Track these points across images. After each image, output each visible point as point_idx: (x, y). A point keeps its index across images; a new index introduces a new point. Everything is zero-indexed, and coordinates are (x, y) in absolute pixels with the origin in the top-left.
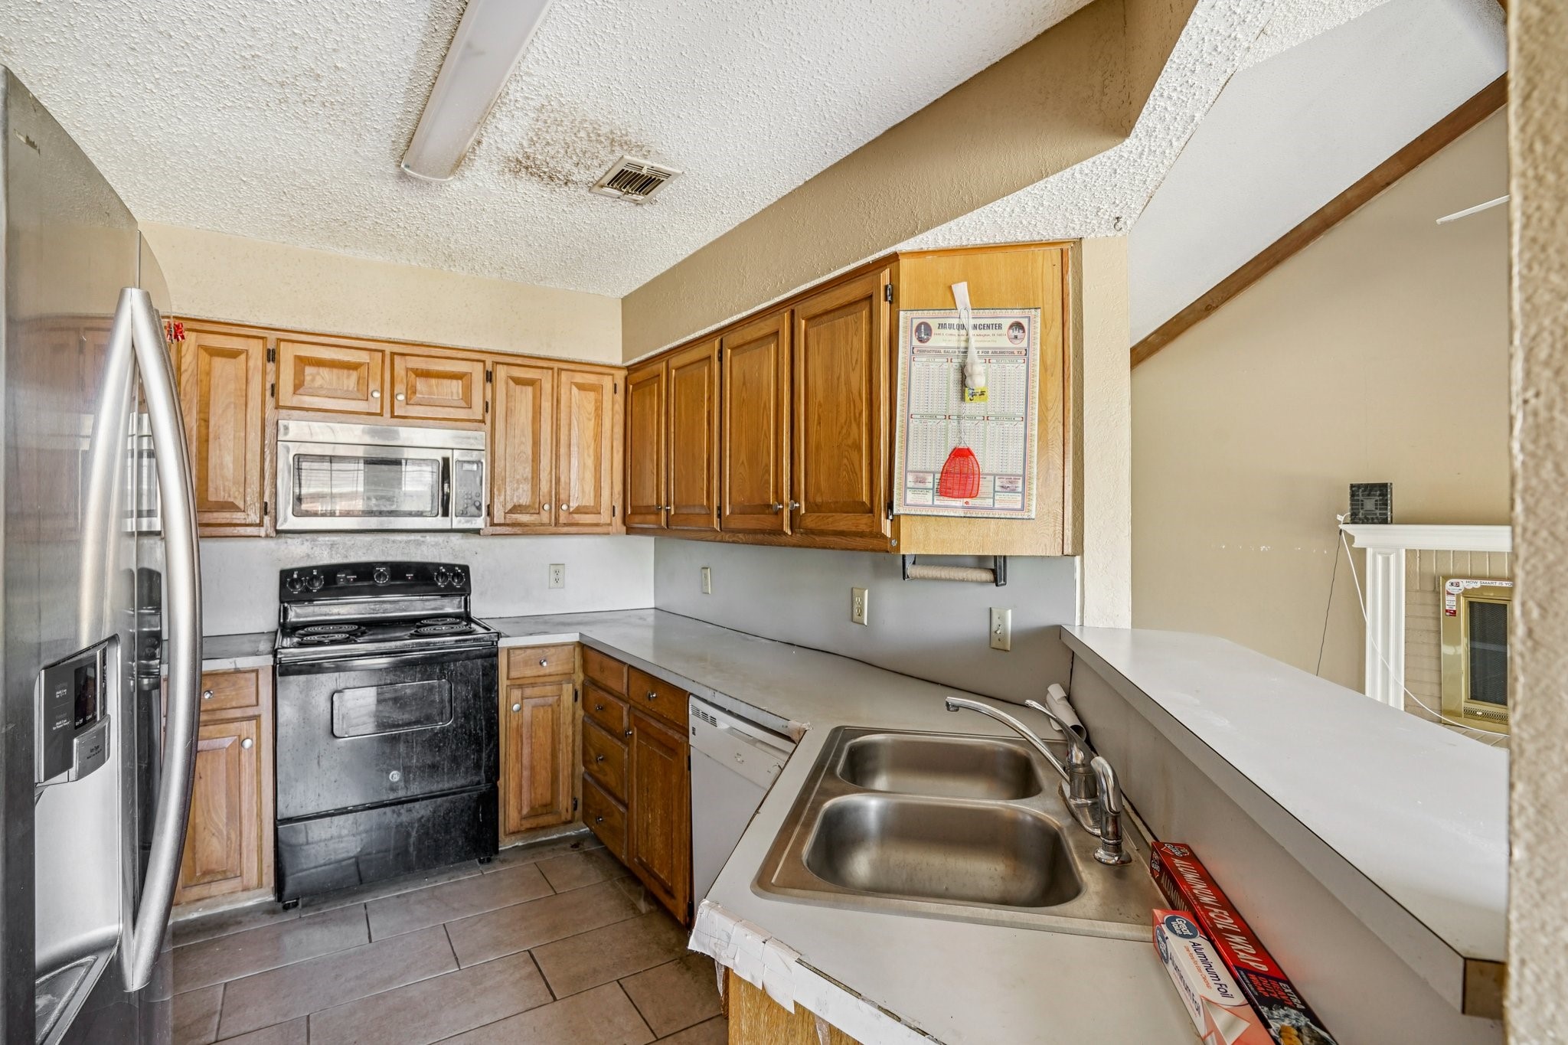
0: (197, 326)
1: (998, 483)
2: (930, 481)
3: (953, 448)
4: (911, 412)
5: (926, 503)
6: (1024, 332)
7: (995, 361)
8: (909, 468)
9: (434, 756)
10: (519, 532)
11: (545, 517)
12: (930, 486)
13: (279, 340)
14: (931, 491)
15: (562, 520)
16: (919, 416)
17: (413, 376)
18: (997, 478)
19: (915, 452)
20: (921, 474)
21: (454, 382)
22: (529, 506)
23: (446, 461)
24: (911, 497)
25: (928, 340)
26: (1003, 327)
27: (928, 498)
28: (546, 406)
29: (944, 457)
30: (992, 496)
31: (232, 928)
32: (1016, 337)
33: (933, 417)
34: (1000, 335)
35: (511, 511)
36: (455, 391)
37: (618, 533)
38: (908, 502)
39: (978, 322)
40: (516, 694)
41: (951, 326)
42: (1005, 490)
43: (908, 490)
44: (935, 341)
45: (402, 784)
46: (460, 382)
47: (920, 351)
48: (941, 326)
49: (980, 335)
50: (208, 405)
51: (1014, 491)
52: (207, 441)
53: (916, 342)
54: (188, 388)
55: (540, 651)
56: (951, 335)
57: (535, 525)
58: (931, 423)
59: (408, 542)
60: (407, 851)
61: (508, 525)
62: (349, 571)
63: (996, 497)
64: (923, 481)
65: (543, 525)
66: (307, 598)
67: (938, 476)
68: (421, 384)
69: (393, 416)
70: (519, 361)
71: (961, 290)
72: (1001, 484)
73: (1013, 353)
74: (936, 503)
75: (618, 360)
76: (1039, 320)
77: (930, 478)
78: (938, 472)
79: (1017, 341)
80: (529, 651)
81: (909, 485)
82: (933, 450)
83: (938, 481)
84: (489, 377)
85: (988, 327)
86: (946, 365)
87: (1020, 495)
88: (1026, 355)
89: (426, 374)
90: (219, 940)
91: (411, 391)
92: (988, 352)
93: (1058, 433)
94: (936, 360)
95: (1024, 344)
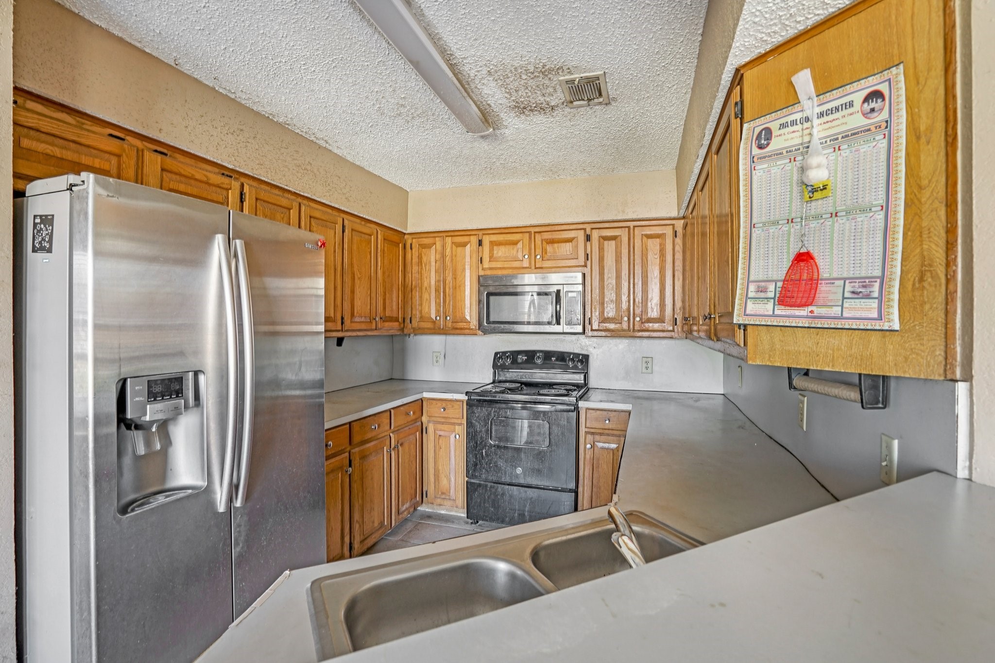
0: (451, 234)
1: (848, 288)
2: (772, 290)
3: (795, 253)
4: (754, 221)
5: (766, 313)
6: (884, 99)
7: (846, 146)
8: (752, 278)
9: (539, 465)
10: (609, 335)
11: (625, 326)
12: (771, 295)
13: (484, 234)
14: (772, 300)
15: (637, 328)
16: (761, 225)
17: (545, 243)
18: (847, 282)
19: (757, 262)
20: (763, 284)
21: (568, 244)
22: (614, 318)
23: (558, 292)
24: (751, 307)
25: (768, 144)
26: (855, 104)
27: (769, 308)
28: (625, 252)
29: (786, 264)
30: (840, 303)
32: (873, 110)
33: (776, 223)
34: (851, 114)
35: (603, 322)
36: (568, 249)
37: (680, 338)
38: (748, 312)
39: (824, 108)
40: (589, 437)
41: (794, 123)
42: (856, 296)
43: (749, 300)
44: (776, 144)
45: (522, 476)
46: (571, 243)
47: (761, 158)
48: (783, 126)
49: (827, 122)
50: (455, 271)
51: (868, 297)
52: (456, 288)
53: (756, 151)
54: (449, 264)
55: (605, 413)
56: (794, 132)
57: (618, 330)
58: (772, 230)
60: (524, 515)
61: (601, 330)
62: (524, 355)
63: (845, 305)
64: (764, 290)
65: (623, 330)
67: (780, 284)
68: (549, 248)
69: (536, 268)
70: (607, 225)
71: (804, 81)
72: (852, 290)
73: (869, 130)
74: (777, 312)
75: (674, 214)
76: (902, 78)
77: (771, 287)
78: (779, 281)
79: (875, 114)
80: (598, 412)
81: (751, 295)
82: (776, 258)
83: (780, 289)
84: (588, 238)
85: (837, 109)
86: (788, 167)
87: (876, 301)
88: (886, 127)
89: (552, 242)
91: (544, 251)
92: (837, 139)
94: (778, 163)
95: (885, 115)
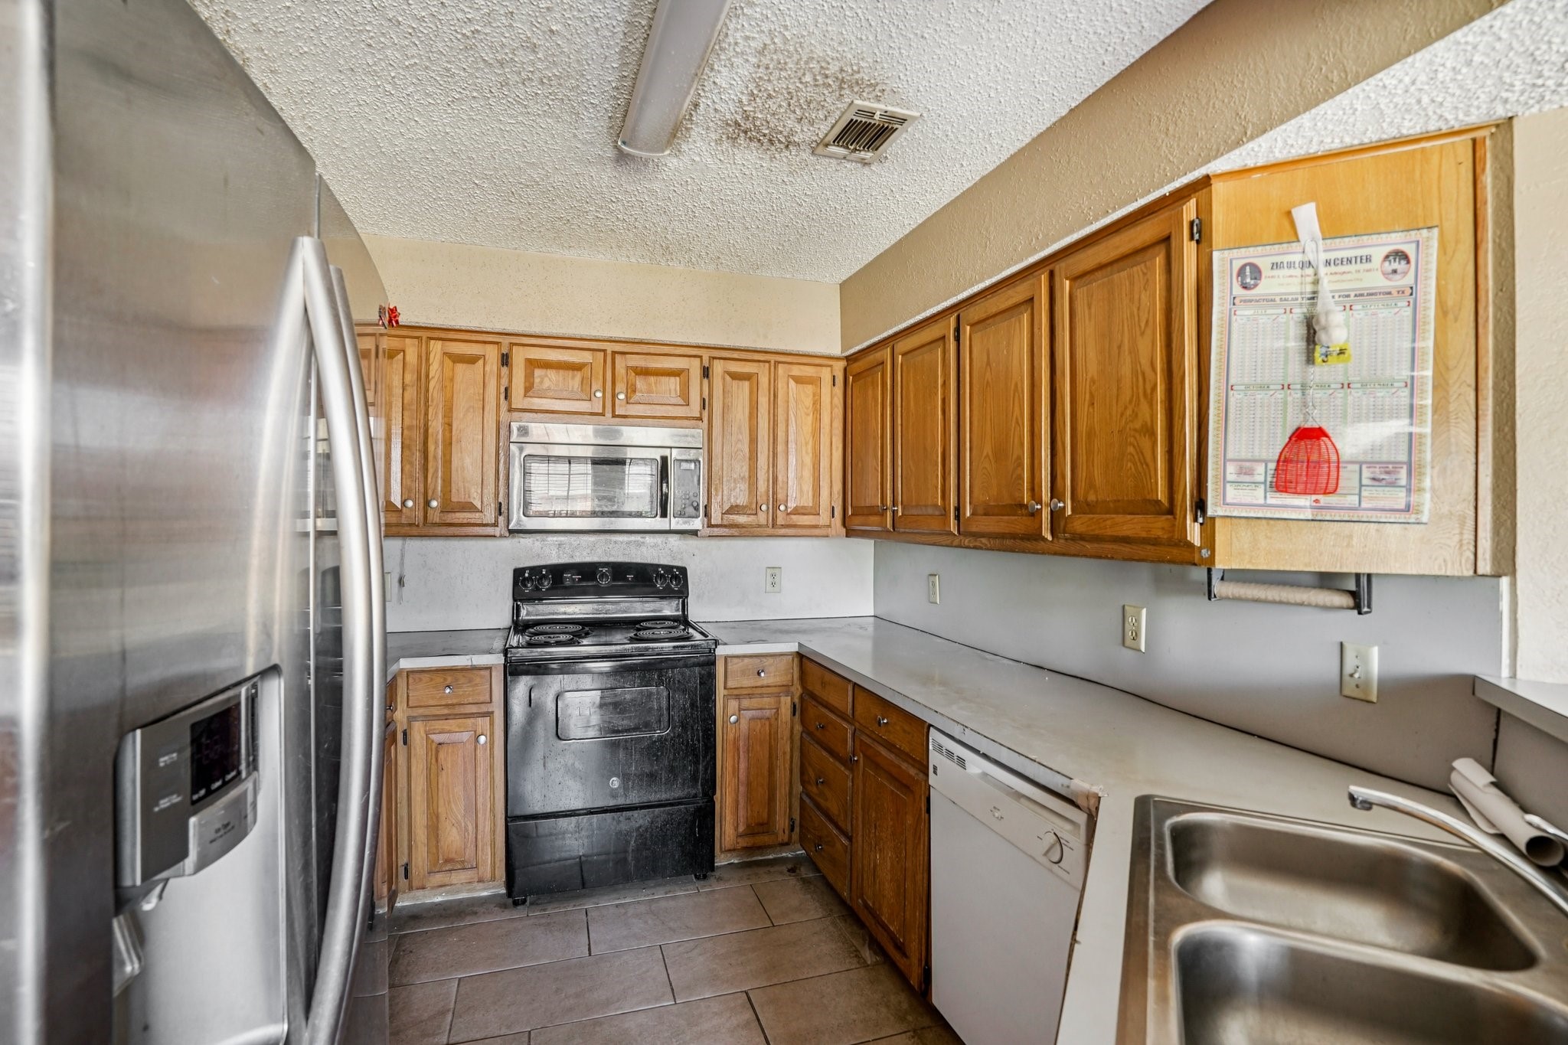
0: (443, 335)
1: (1366, 473)
2: (1262, 473)
3: (1295, 428)
4: (1232, 381)
5: (1255, 502)
6: (1408, 262)
7: (1360, 307)
8: (1230, 455)
9: (652, 765)
10: (736, 534)
11: (762, 518)
12: (1261, 479)
13: (512, 344)
14: (1263, 486)
15: (780, 521)
16: (1243, 387)
17: (633, 374)
18: (1364, 467)
19: (1238, 435)
20: (1248, 464)
21: (672, 379)
22: (746, 506)
23: (664, 459)
24: (1232, 494)
25: (1256, 285)
26: (1373, 259)
27: (1258, 495)
28: (763, 401)
29: (1281, 440)
30: (1357, 491)
31: (468, 918)
32: (1395, 272)
33: (1264, 387)
34: (1368, 271)
35: (728, 512)
36: (673, 388)
37: (838, 536)
38: (1229, 500)
39: (1332, 256)
40: (733, 705)
41: (1291, 265)
42: (1376, 483)
43: (1228, 485)
44: (1264, 287)
45: (621, 791)
46: (678, 378)
47: (1245, 301)
48: (1275, 266)
49: (1336, 273)
50: (451, 410)
51: (1393, 484)
52: (451, 444)
53: (1238, 290)
54: (435, 395)
55: (757, 661)
56: (1291, 276)
57: (751, 526)
58: (1260, 396)
59: (629, 543)
60: (625, 859)
61: (725, 526)
62: (574, 571)
63: (1364, 493)
64: (1250, 472)
65: (760, 526)
66: (536, 598)
67: (1272, 466)
68: (640, 383)
69: (614, 416)
70: (736, 355)
71: (1306, 216)
72: (1372, 476)
73: (1390, 293)
74: (1270, 501)
75: (837, 351)
76: (1435, 244)
77: (1260, 469)
78: (1271, 461)
79: (1397, 277)
80: (746, 660)
81: (1230, 477)
82: (1265, 431)
83: (1272, 472)
84: (706, 373)
85: (1349, 261)
86: (1283, 318)
87: (1404, 489)
88: (1411, 294)
89: (645, 372)
90: (458, 929)
91: (631, 390)
92: (1348, 296)
93: (1467, 402)
94: (1268, 312)
95: (1409, 280)
